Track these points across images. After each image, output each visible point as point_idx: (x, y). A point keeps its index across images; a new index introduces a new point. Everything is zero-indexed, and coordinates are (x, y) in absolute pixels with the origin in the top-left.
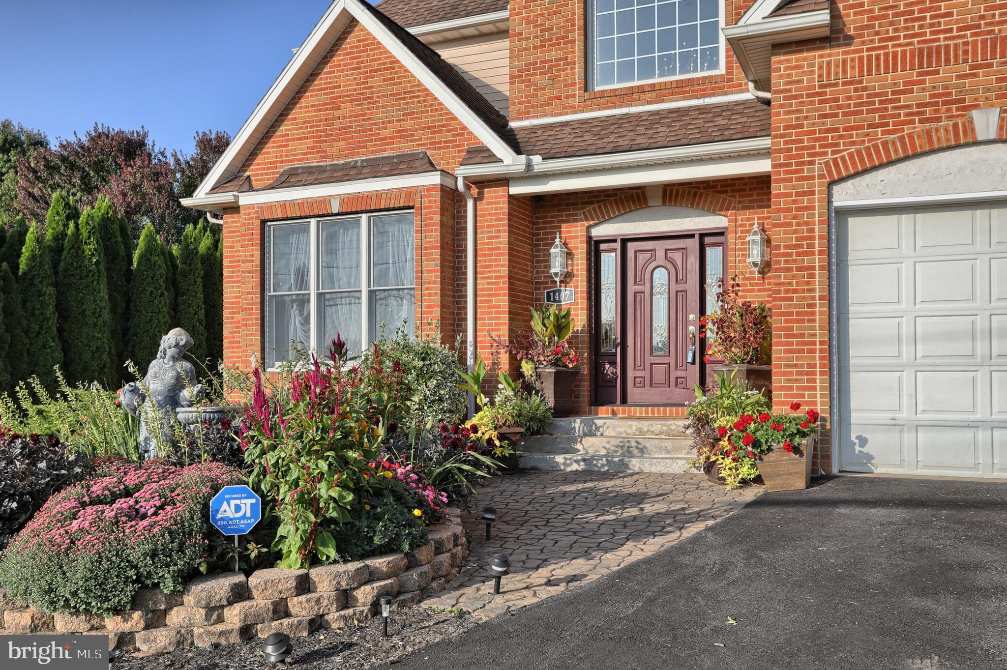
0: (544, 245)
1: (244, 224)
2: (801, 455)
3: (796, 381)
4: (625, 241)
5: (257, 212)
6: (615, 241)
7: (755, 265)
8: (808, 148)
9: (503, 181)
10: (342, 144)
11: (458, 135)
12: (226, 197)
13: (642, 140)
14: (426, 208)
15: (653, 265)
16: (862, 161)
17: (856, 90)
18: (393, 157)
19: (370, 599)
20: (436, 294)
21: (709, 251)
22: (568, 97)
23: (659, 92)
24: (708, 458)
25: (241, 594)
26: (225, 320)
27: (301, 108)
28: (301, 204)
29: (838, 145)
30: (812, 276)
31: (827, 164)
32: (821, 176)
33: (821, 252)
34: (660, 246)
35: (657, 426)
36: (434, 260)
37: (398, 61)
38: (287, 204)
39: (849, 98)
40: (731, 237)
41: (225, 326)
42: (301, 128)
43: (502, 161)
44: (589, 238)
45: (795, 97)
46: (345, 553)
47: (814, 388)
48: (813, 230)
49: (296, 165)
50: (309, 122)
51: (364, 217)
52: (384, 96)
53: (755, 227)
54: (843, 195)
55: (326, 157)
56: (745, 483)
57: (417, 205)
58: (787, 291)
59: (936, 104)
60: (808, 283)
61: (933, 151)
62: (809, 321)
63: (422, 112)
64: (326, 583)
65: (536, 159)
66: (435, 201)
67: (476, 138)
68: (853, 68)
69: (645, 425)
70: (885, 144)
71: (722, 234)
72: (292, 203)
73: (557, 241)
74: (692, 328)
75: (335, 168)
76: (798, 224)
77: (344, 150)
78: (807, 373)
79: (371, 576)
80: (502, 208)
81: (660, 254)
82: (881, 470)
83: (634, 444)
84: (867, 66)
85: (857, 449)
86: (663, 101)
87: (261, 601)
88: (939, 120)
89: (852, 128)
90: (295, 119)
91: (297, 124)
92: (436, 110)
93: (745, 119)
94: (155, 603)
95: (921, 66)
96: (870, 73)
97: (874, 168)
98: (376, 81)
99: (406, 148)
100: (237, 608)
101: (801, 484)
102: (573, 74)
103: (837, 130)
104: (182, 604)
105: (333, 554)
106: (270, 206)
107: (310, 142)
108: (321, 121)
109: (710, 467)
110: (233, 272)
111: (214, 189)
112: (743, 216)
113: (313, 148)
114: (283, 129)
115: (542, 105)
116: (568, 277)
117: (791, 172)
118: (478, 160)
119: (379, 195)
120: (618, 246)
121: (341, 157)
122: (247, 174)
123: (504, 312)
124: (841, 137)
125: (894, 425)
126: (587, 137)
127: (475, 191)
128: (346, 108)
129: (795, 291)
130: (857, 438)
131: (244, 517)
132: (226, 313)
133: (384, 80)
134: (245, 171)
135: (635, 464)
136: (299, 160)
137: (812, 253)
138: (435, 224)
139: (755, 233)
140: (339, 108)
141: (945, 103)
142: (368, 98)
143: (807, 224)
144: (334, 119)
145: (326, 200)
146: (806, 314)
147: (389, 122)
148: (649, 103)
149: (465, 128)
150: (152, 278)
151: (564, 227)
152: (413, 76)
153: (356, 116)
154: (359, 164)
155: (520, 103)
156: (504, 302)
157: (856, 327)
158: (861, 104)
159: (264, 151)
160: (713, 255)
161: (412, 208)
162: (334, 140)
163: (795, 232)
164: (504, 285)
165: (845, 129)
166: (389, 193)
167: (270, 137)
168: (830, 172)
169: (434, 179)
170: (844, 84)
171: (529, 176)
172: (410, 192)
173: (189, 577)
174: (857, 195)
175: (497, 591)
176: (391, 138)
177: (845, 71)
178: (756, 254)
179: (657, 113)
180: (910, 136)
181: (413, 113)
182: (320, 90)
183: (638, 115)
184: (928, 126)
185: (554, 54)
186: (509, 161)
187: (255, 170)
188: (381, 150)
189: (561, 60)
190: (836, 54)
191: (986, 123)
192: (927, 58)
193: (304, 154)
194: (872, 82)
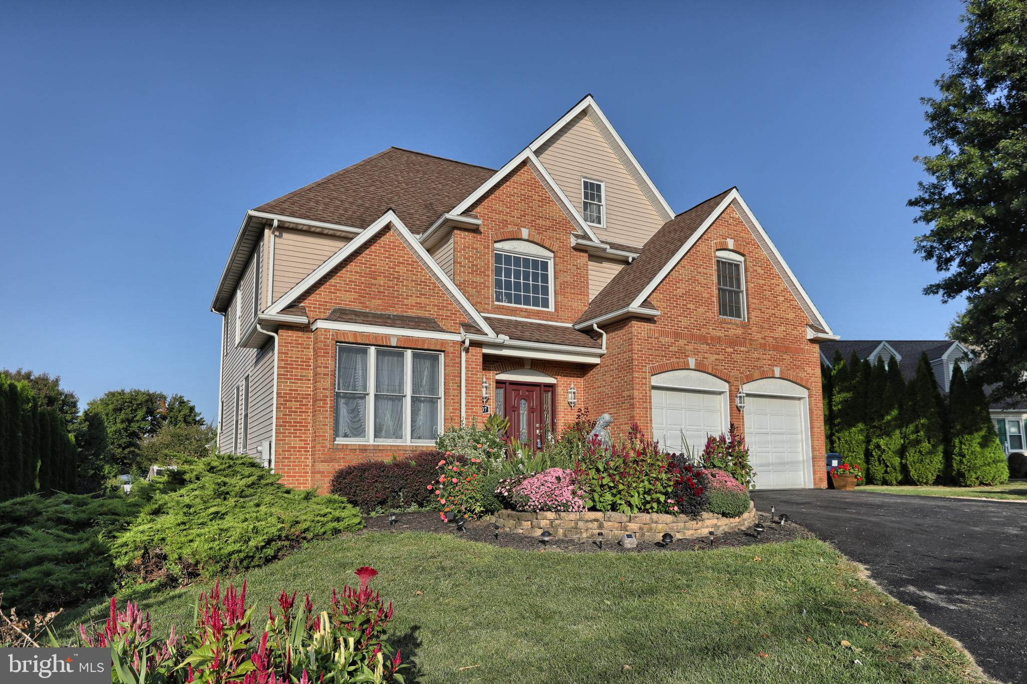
4: (510, 383)
5: (332, 335)
6: (505, 383)
7: (572, 403)
9: (480, 345)
10: (378, 302)
15: (520, 398)
16: (660, 369)
17: (658, 341)
18: (415, 318)
20: (458, 403)
22: (486, 304)
27: (347, 271)
29: (653, 361)
31: (650, 367)
32: (649, 372)
33: (649, 402)
34: (523, 389)
36: (456, 383)
39: (656, 344)
40: (558, 389)
42: (347, 284)
43: (486, 334)
44: (497, 380)
48: (647, 393)
49: (344, 307)
50: (352, 281)
51: (410, 352)
52: (405, 279)
53: (572, 386)
54: (654, 381)
55: (367, 307)
57: (447, 350)
59: (679, 352)
61: (679, 370)
63: (431, 295)
65: (507, 338)
66: (457, 350)
68: (657, 333)
70: (666, 364)
71: (553, 387)
73: (484, 379)
74: (538, 431)
76: (642, 390)
77: (379, 305)
80: (479, 359)
81: (524, 392)
88: (680, 358)
89: (657, 356)
91: (343, 280)
95: (675, 338)
96: (661, 336)
97: (663, 372)
98: (402, 269)
99: (421, 314)
103: (653, 355)
106: (343, 333)
107: (356, 296)
108: (362, 283)
111: (283, 311)
112: (564, 379)
113: (357, 299)
114: (332, 281)
116: (488, 400)
117: (639, 369)
118: (474, 331)
120: (507, 386)
121: (378, 309)
122: (302, 305)
123: (480, 416)
124: (654, 358)
128: (381, 281)
133: (407, 270)
134: (301, 302)
136: (346, 304)
138: (457, 363)
139: (573, 388)
140: (375, 279)
141: (681, 353)
142: (396, 278)
144: (372, 284)
145: (388, 337)
147: (411, 296)
148: (524, 317)
153: (388, 287)
154: (391, 317)
158: (659, 347)
159: (317, 292)
161: (443, 352)
162: (372, 298)
163: (641, 393)
164: (479, 401)
165: (655, 356)
167: (323, 284)
168: (651, 371)
170: (655, 338)
171: (499, 345)
174: (657, 381)
176: (413, 306)
177: (654, 334)
178: (572, 398)
180: (673, 362)
181: (425, 294)
182: (362, 264)
184: (678, 360)
185: (478, 279)
186: (491, 335)
187: (309, 303)
188: (406, 312)
189: (482, 283)
190: (651, 326)
191: (692, 362)
192: (677, 335)
193: (349, 301)
194: (663, 340)
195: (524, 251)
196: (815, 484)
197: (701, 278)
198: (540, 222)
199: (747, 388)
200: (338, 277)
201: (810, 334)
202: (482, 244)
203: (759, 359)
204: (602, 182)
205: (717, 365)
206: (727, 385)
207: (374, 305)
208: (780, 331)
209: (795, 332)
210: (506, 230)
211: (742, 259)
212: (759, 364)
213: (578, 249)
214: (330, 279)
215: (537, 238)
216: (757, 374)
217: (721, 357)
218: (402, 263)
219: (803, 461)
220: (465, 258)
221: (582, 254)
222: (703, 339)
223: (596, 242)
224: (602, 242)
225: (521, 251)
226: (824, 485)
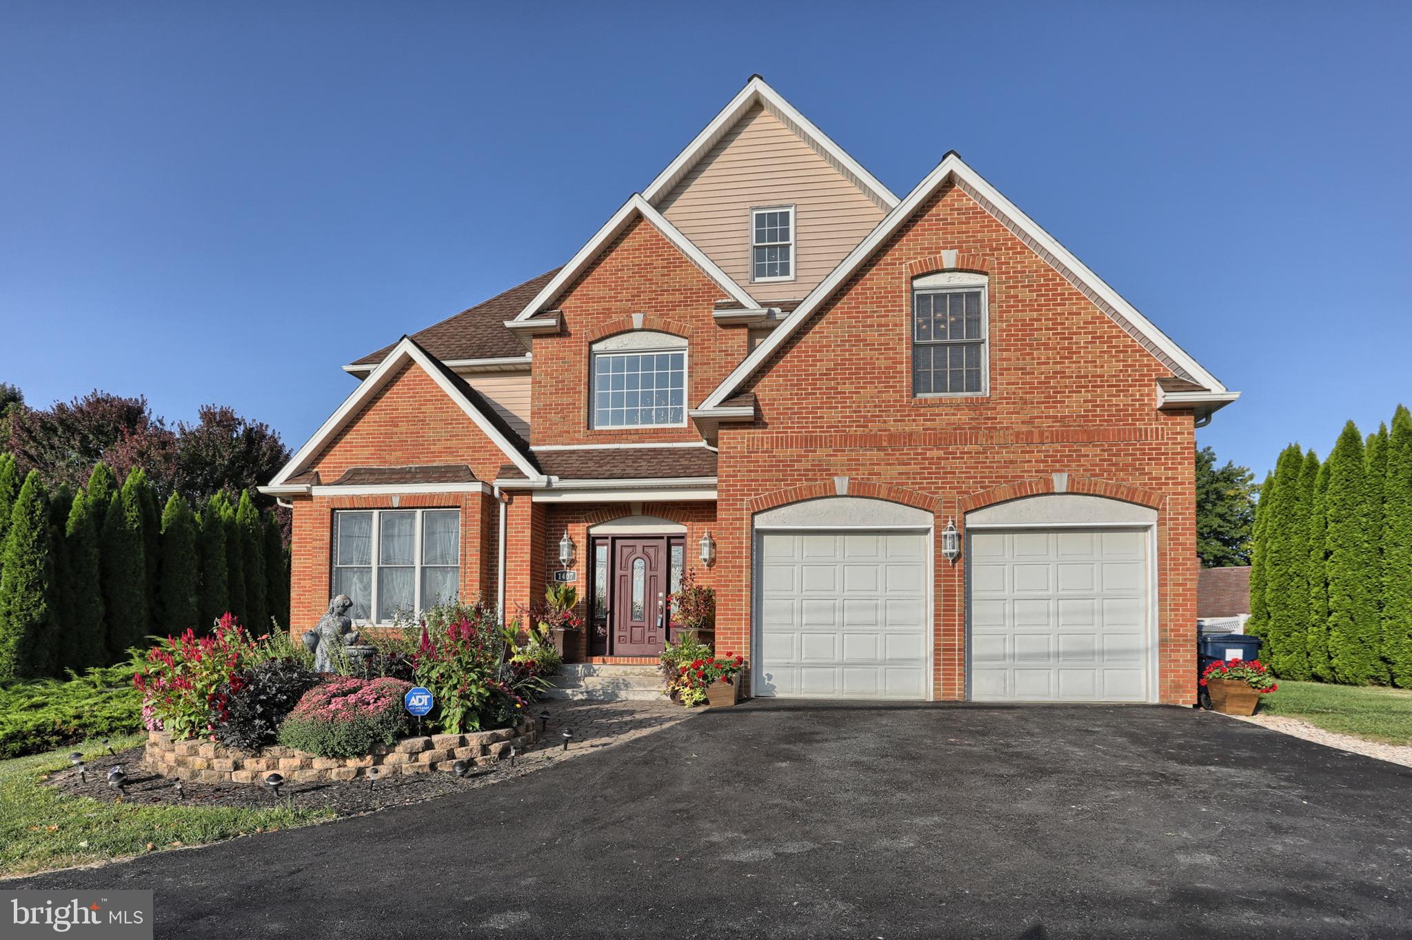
0: (555, 538)
1: (316, 511)
2: (732, 684)
3: (730, 638)
4: (614, 539)
5: (328, 502)
6: (607, 538)
7: (705, 560)
8: (740, 490)
9: (529, 492)
10: (399, 454)
11: (494, 455)
12: (300, 488)
13: (631, 471)
14: (470, 508)
15: (634, 557)
16: (772, 501)
17: (769, 457)
18: (441, 467)
19: (498, 750)
20: (476, 572)
21: (673, 548)
22: (575, 432)
23: (642, 436)
24: (674, 688)
25: (429, 746)
26: (292, 585)
27: (364, 422)
28: (367, 498)
29: (758, 490)
30: (742, 572)
31: (751, 501)
32: (747, 509)
33: (746, 557)
34: (639, 544)
35: (637, 670)
36: (474, 547)
37: (447, 396)
38: (355, 497)
39: (765, 461)
40: (689, 540)
41: (292, 590)
42: (364, 438)
43: (528, 478)
44: (589, 535)
45: (733, 457)
46: (484, 727)
47: (741, 643)
48: (742, 543)
49: (360, 466)
50: (371, 434)
51: (419, 512)
52: (434, 420)
53: (706, 535)
54: (761, 522)
55: (385, 462)
56: (697, 704)
57: (463, 505)
58: (726, 581)
59: (814, 470)
60: (739, 576)
61: (813, 499)
62: (738, 600)
63: (465, 435)
64: (475, 741)
65: (555, 479)
66: (477, 504)
67: (508, 458)
68: (767, 443)
69: (628, 669)
70: (785, 492)
71: (683, 537)
72: (359, 497)
73: (565, 536)
74: (660, 603)
75: (393, 471)
76: (733, 538)
77: (400, 458)
78: (737, 634)
79: (497, 739)
80: (526, 511)
81: (639, 549)
82: (779, 695)
83: (621, 681)
84: (776, 442)
85: (766, 681)
86: (644, 442)
87: (440, 750)
88: (816, 480)
89: (767, 480)
90: (359, 431)
91: (361, 435)
92: (477, 435)
93: (700, 462)
95: (806, 446)
96: (777, 447)
97: (779, 506)
98: (429, 408)
99: (451, 461)
100: (428, 753)
101: (731, 702)
102: (580, 416)
103: (757, 480)
104: (394, 751)
105: (477, 725)
106: (340, 498)
107: (371, 450)
108: (381, 434)
109: (674, 694)
110: (301, 547)
111: (289, 480)
112: (698, 526)
113: (374, 454)
114: (348, 437)
115: (555, 436)
116: (572, 563)
117: (729, 505)
118: (511, 475)
119: (432, 496)
120: (609, 541)
121: (398, 463)
122: (315, 470)
123: (526, 587)
124: (760, 485)
125: (788, 666)
126: (591, 464)
127: (506, 497)
128: (403, 427)
129: (730, 581)
130: (767, 675)
131: (423, 705)
132: (293, 579)
133: (435, 408)
134: (314, 468)
135: (623, 695)
136: (362, 463)
137: (742, 557)
138: (477, 521)
139: (705, 539)
140: (397, 426)
141: (819, 470)
142: (422, 421)
143: (738, 538)
144: (392, 433)
145: (388, 497)
146: (737, 596)
147: (439, 440)
148: (633, 442)
149: (500, 451)
150: (184, 543)
151: (570, 526)
152: (459, 408)
153: (411, 433)
154: (413, 470)
155: (539, 433)
156: (527, 580)
157: (767, 604)
158: (772, 466)
159: (331, 453)
160: (676, 552)
161: (459, 507)
162: (392, 450)
163: (731, 543)
164: (527, 567)
165: (763, 480)
166: (440, 495)
167: (337, 443)
168: (753, 507)
169: (477, 487)
170: (762, 452)
171: (549, 489)
172: (457, 496)
173: (400, 736)
174: (768, 523)
175: (565, 749)
176: (441, 453)
177: (763, 445)
178: (706, 553)
179: (640, 450)
180: (800, 488)
181: (458, 435)
182: (382, 410)
183: (627, 451)
184: (810, 483)
185: (566, 400)
186: (534, 478)
187: (323, 467)
188: (432, 461)
189: (570, 404)
190: (757, 433)
191: (842, 484)
192: (810, 442)
193: (366, 458)
194: (779, 453)
195: (640, 347)
196: (1161, 697)
197: (873, 336)
198: (665, 298)
199: (973, 521)
200: (354, 431)
201: (1161, 397)
202: (571, 350)
203: (1012, 462)
204: (790, 206)
205: (902, 484)
206: (930, 517)
207: (394, 460)
208: (1075, 404)
209: (1121, 400)
210: (609, 321)
211: (983, 280)
212: (1010, 472)
213: (728, 324)
214: (345, 435)
215: (658, 323)
216: (1004, 490)
217: (914, 468)
218: (429, 400)
219: (1147, 649)
220: (547, 375)
221: (736, 331)
222: (872, 441)
223: (752, 308)
224: (763, 305)
225: (634, 347)
226: (1188, 699)
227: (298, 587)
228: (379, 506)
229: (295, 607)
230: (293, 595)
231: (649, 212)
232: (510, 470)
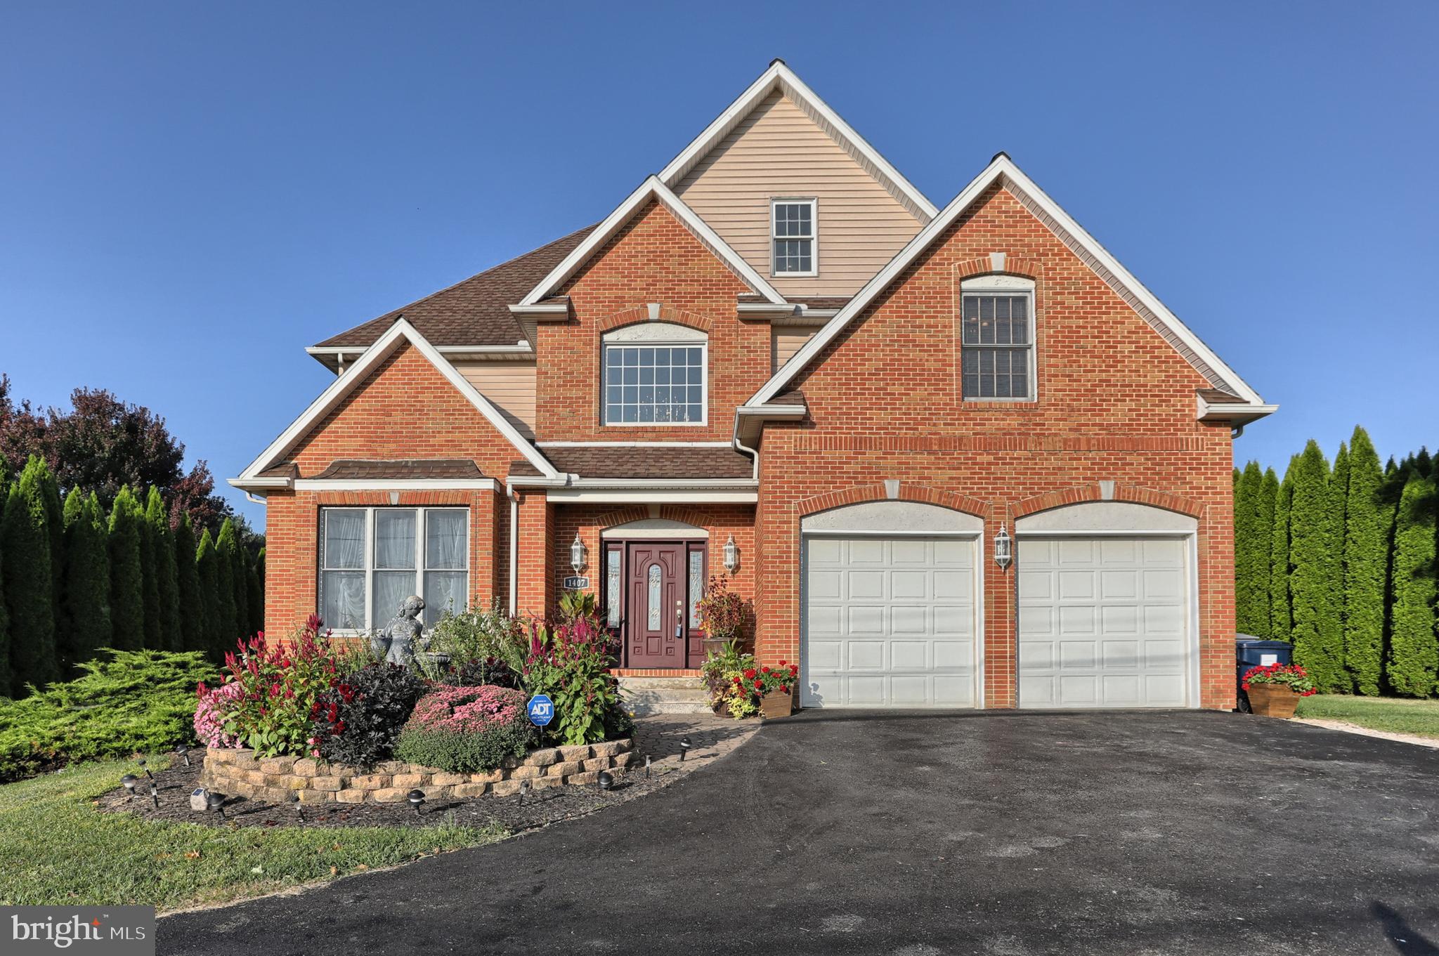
0: (564, 542)
1: (300, 507)
2: (789, 693)
3: (779, 647)
4: (629, 542)
5: (314, 498)
6: (621, 542)
7: (730, 567)
8: (787, 492)
9: (542, 490)
10: (393, 446)
11: (502, 450)
12: (280, 481)
13: (654, 470)
14: (480, 507)
15: (650, 562)
16: (821, 504)
17: (817, 458)
18: (443, 462)
19: (624, 762)
20: (488, 577)
21: (692, 554)
22: (586, 428)
23: (659, 434)
24: (721, 700)
25: (560, 758)
27: (352, 410)
28: (360, 494)
29: (806, 492)
30: (790, 577)
31: (799, 504)
32: (796, 512)
33: (795, 562)
34: (655, 549)
35: (665, 682)
36: (487, 549)
37: (449, 383)
38: (346, 493)
39: (813, 463)
40: (711, 546)
42: (352, 428)
43: (544, 475)
44: (601, 539)
45: (779, 458)
47: (790, 652)
48: (790, 547)
49: (346, 458)
50: (360, 423)
51: (420, 511)
52: (434, 410)
53: (730, 540)
54: (809, 526)
55: (377, 455)
56: (746, 715)
57: (473, 504)
58: (773, 587)
59: (864, 473)
60: (787, 582)
61: (862, 503)
62: (787, 607)
63: (470, 428)
64: (603, 752)
65: (575, 477)
66: (489, 503)
67: (520, 454)
68: (816, 443)
69: (655, 681)
70: (835, 495)
71: (703, 543)
72: (351, 493)
73: (577, 539)
74: (679, 612)
75: (387, 466)
76: (780, 542)
77: (394, 450)
78: (786, 642)
79: (621, 750)
80: (540, 512)
81: (655, 554)
82: (825, 706)
83: (651, 694)
84: (825, 444)
85: (812, 692)
86: (661, 441)
87: (570, 762)
88: (865, 483)
89: (815, 482)
90: (345, 419)
91: (348, 423)
92: (483, 428)
93: (728, 463)
94: (509, 764)
95: (856, 449)
96: (826, 448)
97: (828, 510)
98: (427, 397)
99: (456, 455)
100: (559, 766)
101: (787, 713)
102: (591, 411)
103: (805, 483)
104: (523, 765)
105: (602, 735)
106: (328, 494)
107: (360, 441)
108: (372, 423)
109: (719, 707)
110: (277, 548)
111: (264, 472)
112: (720, 530)
113: (364, 446)
114: (332, 426)
115: (563, 432)
116: (585, 568)
117: (776, 507)
118: (524, 472)
119: (437, 493)
120: (624, 546)
121: (391, 456)
122: (294, 462)
123: (541, 594)
124: (808, 487)
125: (835, 675)
126: (608, 462)
127: (518, 496)
128: (397, 417)
129: (778, 587)
130: (813, 685)
131: (545, 715)
133: (435, 397)
134: (292, 459)
135: (657, 708)
136: (349, 455)
137: (790, 562)
138: (488, 521)
139: (730, 544)
140: (391, 415)
141: (869, 473)
142: (419, 410)
143: (786, 542)
144: (385, 423)
145: (386, 493)
146: (785, 602)
147: (439, 432)
148: (650, 440)
149: (510, 445)
150: (95, 544)
151: (581, 529)
152: (463, 397)
153: (407, 424)
154: (410, 464)
155: (545, 428)
156: (541, 586)
157: (811, 610)
158: (821, 468)
159: (313, 443)
160: (696, 557)
161: (468, 506)
162: (385, 442)
163: (779, 547)
164: (541, 572)
165: (811, 483)
166: (446, 492)
167: (320, 432)
168: (801, 509)
169: (489, 485)
170: (810, 453)
171: (568, 489)
172: (466, 493)
173: (531, 747)
174: (816, 526)
176: (442, 446)
177: (810, 445)
178: (730, 560)
179: (658, 449)
180: (850, 492)
181: (461, 428)
182: (372, 397)
183: (644, 449)
184: (860, 486)
185: (574, 393)
186: (551, 476)
187: (303, 459)
188: (431, 455)
189: (580, 398)
190: (805, 433)
191: (892, 487)
192: (860, 444)
193: (354, 450)
194: (827, 454)
195: (655, 339)
196: (1203, 702)
197: (923, 337)
198: (683, 288)
199: (1023, 527)
200: (340, 419)
201: (1202, 408)
202: (581, 340)
203: (1060, 469)
204: (812, 199)
205: (953, 489)
206: (980, 522)
207: (387, 453)
208: (1119, 413)
209: (1163, 410)
210: (622, 311)
211: (1030, 284)
212: (1059, 479)
213: (750, 319)
214: (329, 423)
215: (675, 314)
216: (1052, 497)
217: (964, 473)
218: (427, 388)
219: (1186, 656)
220: (553, 365)
221: (759, 327)
222: (922, 445)
223: (777, 302)
224: (789, 300)
225: (649, 339)
226: (1229, 703)
227: (274, 593)
228: (375, 502)
229: (270, 615)
230: (268, 601)
231: (666, 195)
232: (523, 467)
